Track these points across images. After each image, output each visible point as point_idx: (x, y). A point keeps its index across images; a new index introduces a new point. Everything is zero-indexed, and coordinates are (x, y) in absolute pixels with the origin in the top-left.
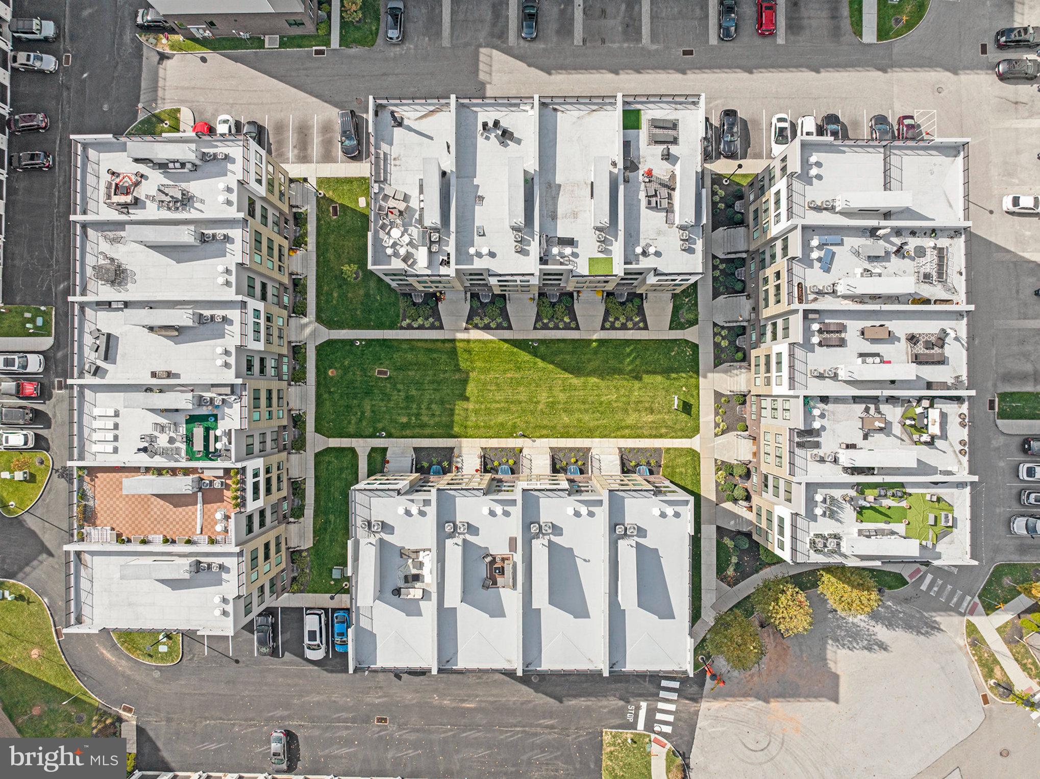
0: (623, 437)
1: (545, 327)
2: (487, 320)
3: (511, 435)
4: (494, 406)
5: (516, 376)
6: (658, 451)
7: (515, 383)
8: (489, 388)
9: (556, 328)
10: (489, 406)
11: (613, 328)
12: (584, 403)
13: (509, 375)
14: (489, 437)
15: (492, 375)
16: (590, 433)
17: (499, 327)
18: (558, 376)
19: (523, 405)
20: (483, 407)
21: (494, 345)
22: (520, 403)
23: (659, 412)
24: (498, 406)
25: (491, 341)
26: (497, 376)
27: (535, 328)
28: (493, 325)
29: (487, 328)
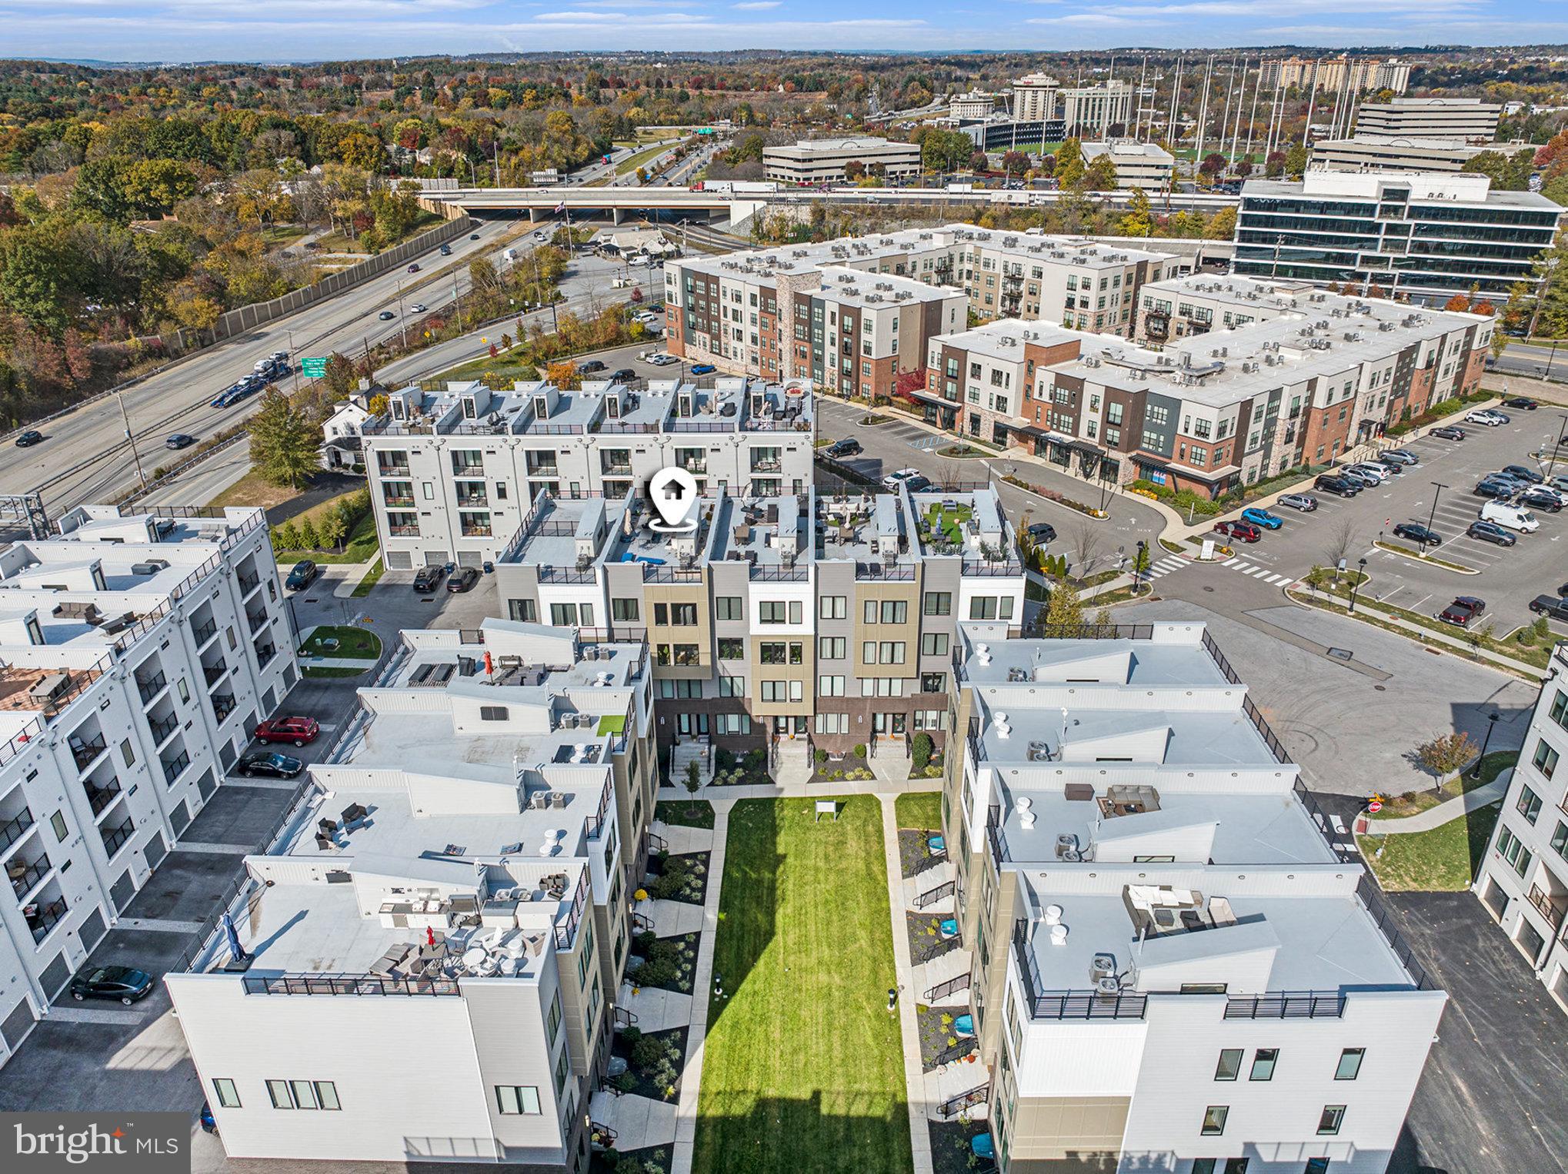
0: (884, 873)
1: (691, 976)
2: (665, 1063)
3: (895, 1022)
4: (837, 1053)
5: (778, 1023)
6: (903, 837)
7: (792, 1022)
8: (801, 1065)
9: (694, 961)
10: (837, 1061)
11: (703, 890)
12: (829, 923)
13: (776, 1035)
14: (902, 1058)
15: (775, 1062)
16: (881, 915)
17: (681, 1044)
18: (781, 962)
19: (834, 1006)
20: (840, 1070)
21: (716, 1055)
22: (830, 1012)
23: (844, 834)
24: (837, 1045)
25: (708, 1059)
26: (778, 1053)
27: (690, 992)
28: (676, 1054)
29: (679, 1065)
